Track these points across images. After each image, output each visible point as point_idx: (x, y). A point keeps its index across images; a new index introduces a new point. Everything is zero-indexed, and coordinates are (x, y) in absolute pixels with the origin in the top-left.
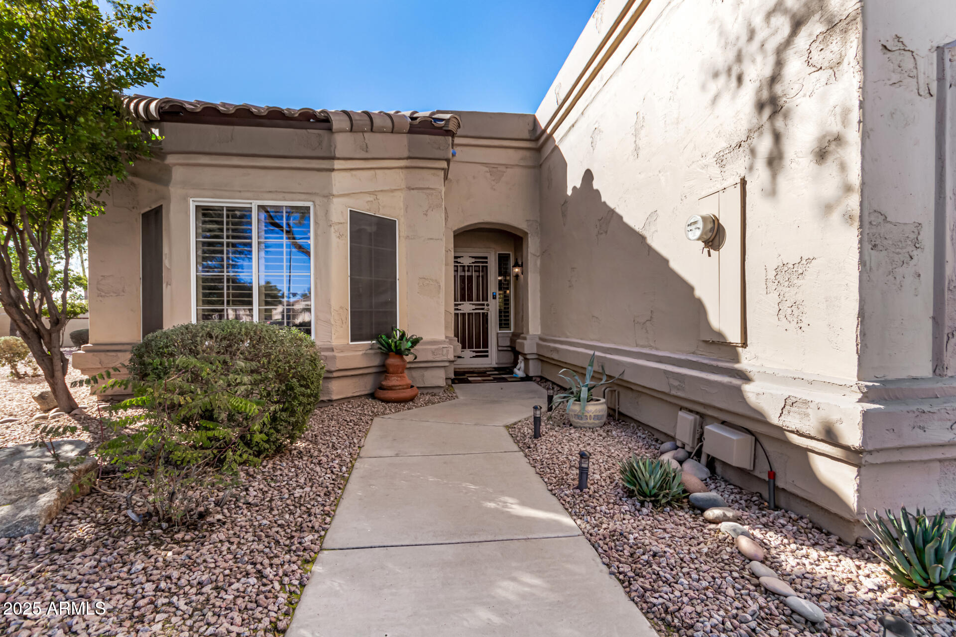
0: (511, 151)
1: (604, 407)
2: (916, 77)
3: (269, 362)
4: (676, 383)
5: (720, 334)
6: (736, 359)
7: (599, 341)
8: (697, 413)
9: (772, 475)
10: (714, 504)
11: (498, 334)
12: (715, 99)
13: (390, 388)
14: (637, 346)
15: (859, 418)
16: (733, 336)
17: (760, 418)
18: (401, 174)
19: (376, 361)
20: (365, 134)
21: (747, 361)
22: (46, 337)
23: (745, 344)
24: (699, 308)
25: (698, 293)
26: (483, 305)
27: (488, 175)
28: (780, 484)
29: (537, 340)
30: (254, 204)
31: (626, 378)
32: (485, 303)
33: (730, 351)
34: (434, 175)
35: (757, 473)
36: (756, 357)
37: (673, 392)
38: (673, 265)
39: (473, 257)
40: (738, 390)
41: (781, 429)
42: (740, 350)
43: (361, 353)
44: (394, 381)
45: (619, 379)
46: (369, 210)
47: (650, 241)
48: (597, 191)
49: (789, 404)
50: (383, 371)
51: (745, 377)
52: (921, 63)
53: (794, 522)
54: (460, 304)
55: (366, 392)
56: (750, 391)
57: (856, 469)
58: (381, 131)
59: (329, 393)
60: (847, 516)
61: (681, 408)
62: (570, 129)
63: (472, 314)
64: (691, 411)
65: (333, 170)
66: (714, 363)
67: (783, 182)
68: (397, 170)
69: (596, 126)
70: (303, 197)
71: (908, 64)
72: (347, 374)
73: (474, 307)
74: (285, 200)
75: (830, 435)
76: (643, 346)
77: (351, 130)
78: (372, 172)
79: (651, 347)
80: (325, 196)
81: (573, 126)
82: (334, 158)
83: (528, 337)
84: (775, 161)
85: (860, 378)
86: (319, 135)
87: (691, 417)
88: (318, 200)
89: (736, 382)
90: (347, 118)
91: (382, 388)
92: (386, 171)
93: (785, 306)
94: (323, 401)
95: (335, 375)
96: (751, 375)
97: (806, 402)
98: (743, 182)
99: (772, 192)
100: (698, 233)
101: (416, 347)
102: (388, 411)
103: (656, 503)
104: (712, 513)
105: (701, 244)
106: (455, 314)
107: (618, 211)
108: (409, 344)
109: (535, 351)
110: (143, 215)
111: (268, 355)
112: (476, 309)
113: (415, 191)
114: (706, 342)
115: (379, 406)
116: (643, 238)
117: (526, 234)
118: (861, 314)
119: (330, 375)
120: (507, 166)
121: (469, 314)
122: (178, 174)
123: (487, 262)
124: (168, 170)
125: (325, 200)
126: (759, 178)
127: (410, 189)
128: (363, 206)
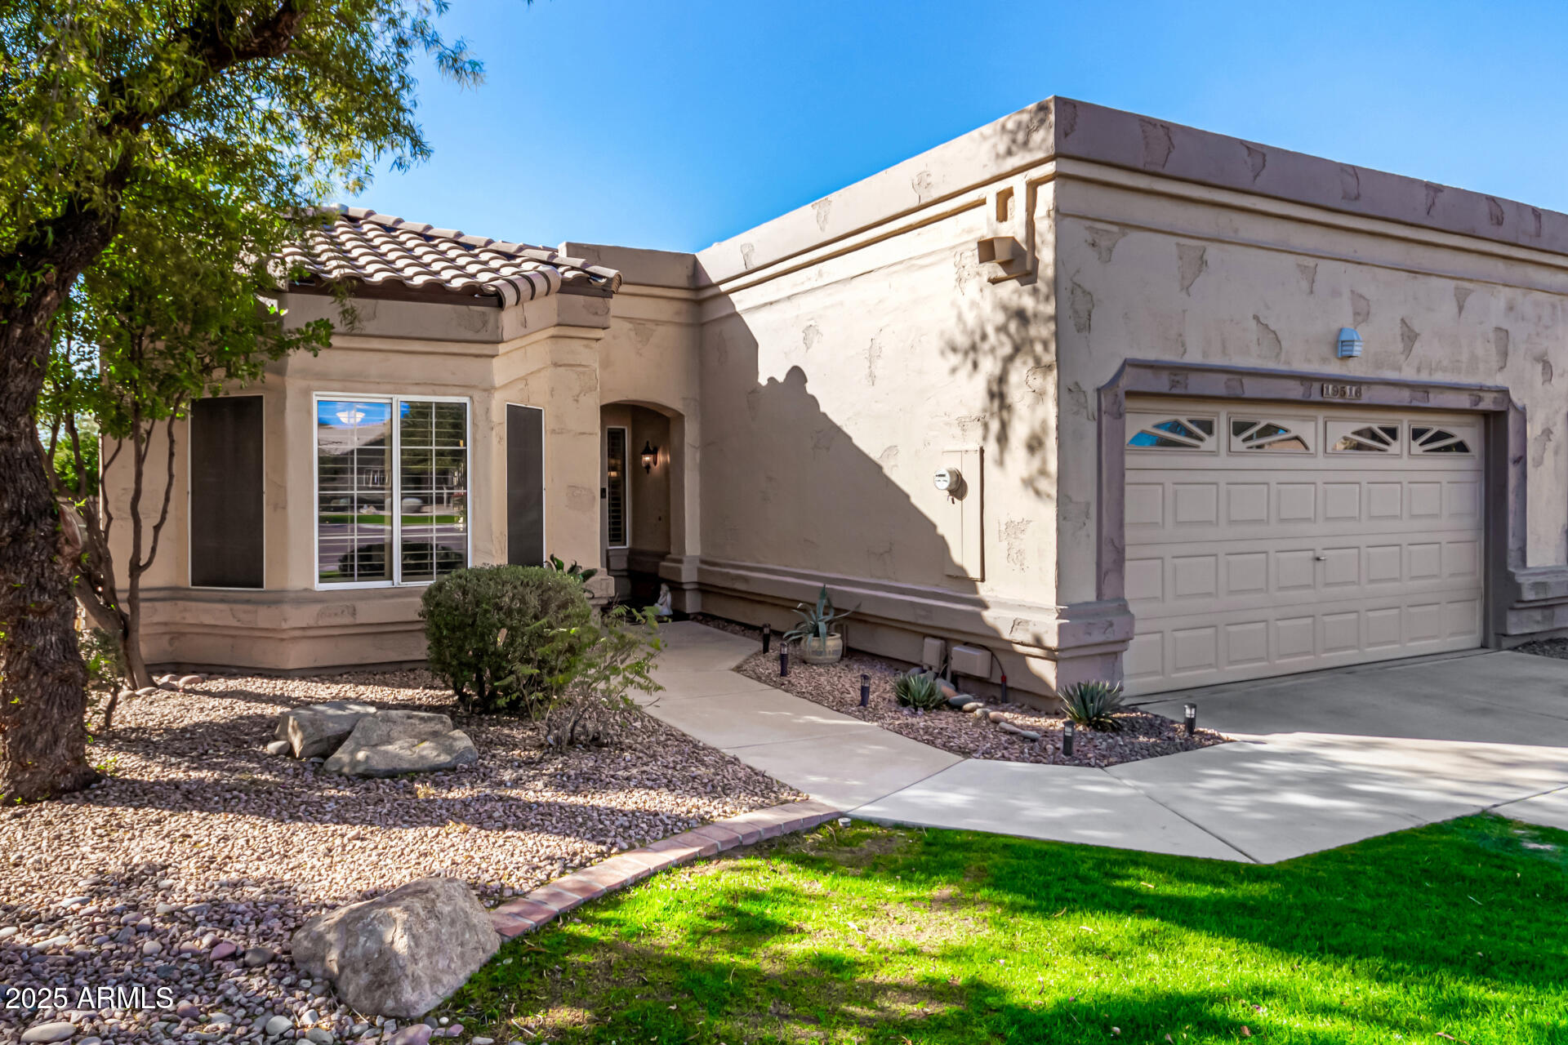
0: (662, 302)
1: (840, 642)
2: (1086, 408)
4: (923, 613)
5: (961, 569)
6: (976, 591)
7: (817, 569)
8: (941, 638)
9: (1004, 678)
10: (968, 701)
11: (608, 551)
12: (954, 370)
14: (872, 577)
15: (1056, 629)
16: (974, 572)
17: (995, 635)
18: (550, 345)
20: (526, 306)
21: (984, 591)
23: (983, 580)
24: (942, 545)
25: (941, 530)
27: (632, 334)
28: (1010, 684)
29: (698, 564)
30: (396, 400)
31: (862, 610)
33: (971, 584)
34: (586, 346)
35: (993, 680)
36: (992, 590)
37: (921, 621)
38: (914, 500)
40: (979, 617)
41: (1010, 642)
42: (979, 584)
45: (855, 612)
46: (522, 402)
47: (887, 471)
48: (813, 398)
49: (1016, 623)
51: (985, 606)
52: (1089, 399)
53: (1020, 707)
56: (989, 616)
57: (1054, 663)
58: (539, 297)
60: (1049, 695)
61: (925, 636)
62: (765, 305)
64: (935, 637)
65: (493, 356)
66: (958, 594)
67: (1008, 458)
69: (812, 323)
70: (458, 390)
71: (1082, 400)
74: (435, 394)
75: (1038, 642)
76: (879, 578)
77: (517, 304)
79: (889, 578)
80: (485, 390)
81: (771, 303)
82: (502, 342)
83: (685, 559)
84: (1003, 439)
85: (1058, 604)
86: (484, 313)
87: (937, 643)
88: (477, 395)
89: (977, 609)
90: (515, 292)
93: (1013, 552)
96: (989, 604)
97: (1027, 622)
98: (982, 451)
99: (1001, 463)
100: (946, 485)
103: (926, 708)
104: (967, 706)
105: (947, 493)
107: (845, 429)
109: (695, 579)
113: (558, 368)
114: (949, 576)
116: (880, 468)
117: (680, 417)
118: (1058, 563)
120: (657, 322)
122: (296, 360)
125: (485, 394)
126: (992, 448)
127: (556, 365)
128: (518, 397)
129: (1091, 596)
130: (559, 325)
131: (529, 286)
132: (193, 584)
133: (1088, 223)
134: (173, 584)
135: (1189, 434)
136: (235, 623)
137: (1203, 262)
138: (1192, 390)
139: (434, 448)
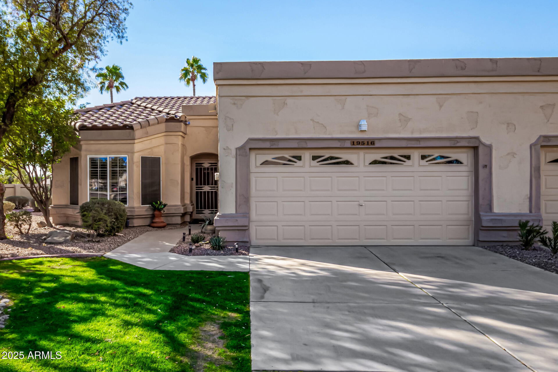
3: (112, 210)
13: (155, 223)
18: (163, 138)
19: (151, 213)
20: (147, 128)
22: (44, 203)
26: (215, 187)
27: (204, 131)
30: (108, 156)
32: (216, 186)
34: (177, 138)
39: (209, 163)
43: (145, 209)
44: (156, 220)
46: (149, 155)
50: (153, 217)
54: (203, 187)
55: (147, 224)
58: (153, 125)
59: (133, 223)
63: (209, 191)
65: (134, 143)
68: (161, 137)
70: (124, 153)
72: (140, 217)
73: (210, 188)
74: (118, 155)
77: (141, 128)
78: (150, 140)
82: (135, 139)
88: (129, 154)
90: (139, 125)
91: (153, 223)
92: (156, 139)
94: (131, 227)
95: (135, 217)
101: (165, 208)
102: (153, 230)
106: (196, 192)
108: (163, 206)
110: (71, 159)
111: (112, 209)
112: (211, 189)
113: (169, 145)
115: (151, 228)
119: (133, 217)
121: (207, 192)
122: (84, 147)
123: (216, 166)
124: (81, 146)
125: (132, 154)
127: (166, 144)
128: (146, 154)
129: (234, 212)
130: (166, 132)
131: (148, 122)
132: (70, 204)
133: (232, 98)
134: (67, 204)
135: (290, 161)
136: (73, 214)
137: (285, 104)
138: (280, 147)
139: (118, 169)
